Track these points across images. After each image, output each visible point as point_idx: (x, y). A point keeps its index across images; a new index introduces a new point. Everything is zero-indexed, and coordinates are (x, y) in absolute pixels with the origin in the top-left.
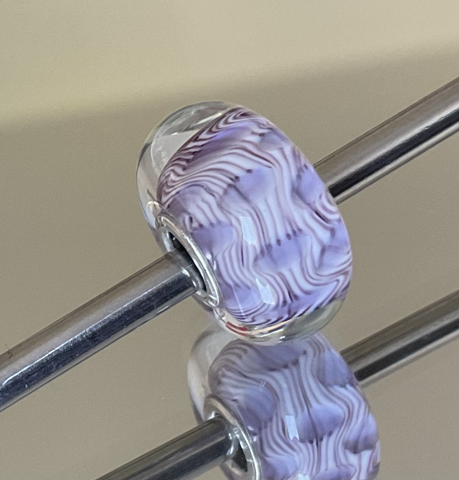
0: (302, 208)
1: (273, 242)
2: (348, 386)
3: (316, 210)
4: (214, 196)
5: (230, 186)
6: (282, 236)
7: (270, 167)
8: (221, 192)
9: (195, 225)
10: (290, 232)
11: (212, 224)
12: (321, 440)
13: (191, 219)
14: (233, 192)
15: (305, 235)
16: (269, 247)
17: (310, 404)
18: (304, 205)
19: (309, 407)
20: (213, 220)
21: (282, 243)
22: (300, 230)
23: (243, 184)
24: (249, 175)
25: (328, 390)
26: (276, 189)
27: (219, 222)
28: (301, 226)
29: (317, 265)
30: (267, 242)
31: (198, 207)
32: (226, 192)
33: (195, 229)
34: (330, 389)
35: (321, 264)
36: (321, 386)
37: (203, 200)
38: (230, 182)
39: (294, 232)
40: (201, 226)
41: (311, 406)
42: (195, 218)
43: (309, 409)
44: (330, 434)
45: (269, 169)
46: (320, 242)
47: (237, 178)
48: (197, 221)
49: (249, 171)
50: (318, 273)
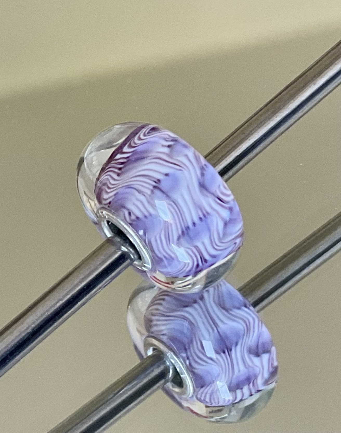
0: (207, 196)
1: (191, 225)
2: (244, 308)
3: (218, 197)
4: (144, 196)
5: (155, 187)
6: (196, 220)
7: (181, 170)
8: (149, 192)
9: (133, 217)
10: (202, 216)
11: (146, 217)
12: (231, 350)
13: (130, 214)
14: (157, 192)
15: (212, 216)
16: (188, 228)
17: (217, 324)
18: (209, 195)
19: (217, 327)
20: (146, 214)
21: (197, 225)
22: (208, 213)
23: (164, 185)
24: (167, 177)
25: (229, 313)
26: (188, 187)
27: (150, 215)
28: (209, 210)
29: (221, 236)
30: (186, 225)
31: (134, 204)
32: (152, 192)
33: (134, 220)
34: (231, 312)
35: (225, 234)
36: (224, 311)
37: (137, 199)
38: (154, 184)
39: (204, 216)
40: (138, 218)
41: (219, 327)
42: (133, 213)
43: (218, 328)
44: (237, 344)
45: (180, 172)
46: (222, 219)
47: (159, 181)
48: (134, 215)
49: (167, 175)
50: (223, 241)
